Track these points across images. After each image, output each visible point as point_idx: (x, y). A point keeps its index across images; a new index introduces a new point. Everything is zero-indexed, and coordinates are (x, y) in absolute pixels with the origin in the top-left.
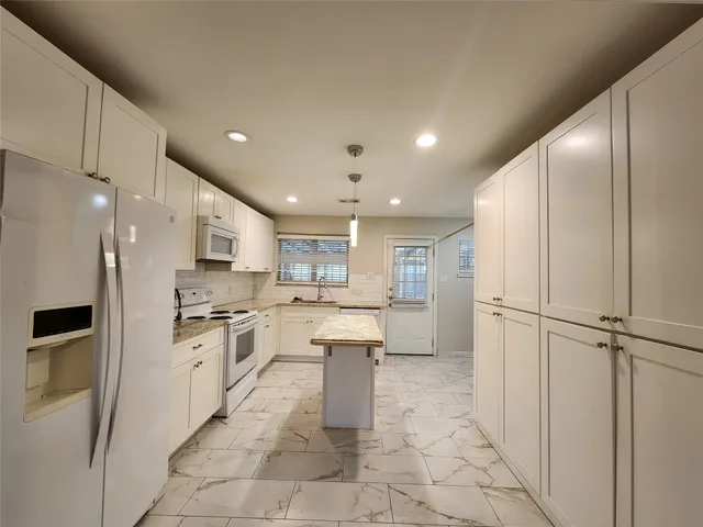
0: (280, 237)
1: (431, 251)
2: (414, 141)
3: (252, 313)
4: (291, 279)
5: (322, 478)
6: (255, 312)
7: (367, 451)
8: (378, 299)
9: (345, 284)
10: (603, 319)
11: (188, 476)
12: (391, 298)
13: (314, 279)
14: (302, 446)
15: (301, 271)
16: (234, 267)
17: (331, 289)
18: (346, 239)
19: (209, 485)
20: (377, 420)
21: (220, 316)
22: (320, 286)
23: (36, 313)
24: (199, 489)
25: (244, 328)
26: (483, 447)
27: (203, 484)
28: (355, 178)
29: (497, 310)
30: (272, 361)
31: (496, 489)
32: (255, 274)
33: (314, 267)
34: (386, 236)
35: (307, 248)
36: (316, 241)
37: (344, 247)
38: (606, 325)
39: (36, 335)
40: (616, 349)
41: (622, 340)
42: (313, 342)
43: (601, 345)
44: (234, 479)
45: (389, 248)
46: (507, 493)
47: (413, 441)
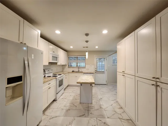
0: (69, 56)
1: (105, 59)
2: (102, 32)
3: (62, 75)
4: (72, 66)
5: (80, 116)
6: (63, 75)
7: (91, 109)
8: (93, 71)
9: (84, 68)
10: (154, 78)
11: (47, 115)
12: (96, 71)
13: (77, 66)
14: (75, 108)
15: (74, 64)
16: (58, 64)
17: (81, 69)
18: (85, 56)
19: (53, 118)
20: (93, 101)
21: (55, 76)
22: (79, 68)
23: (8, 79)
24: (50, 119)
25: (60, 79)
26: (120, 108)
27: (51, 118)
28: (87, 42)
29: (123, 74)
30: (68, 86)
31: (124, 119)
32: (63, 65)
33: (77, 63)
34: (94, 56)
35: (75, 59)
36: (78, 57)
37: (84, 58)
38: (154, 79)
39: (8, 84)
40: (157, 86)
41: (158, 84)
42: (77, 83)
43: (153, 85)
44: (59, 116)
45: (95, 58)
46: (126, 121)
47: (102, 106)
